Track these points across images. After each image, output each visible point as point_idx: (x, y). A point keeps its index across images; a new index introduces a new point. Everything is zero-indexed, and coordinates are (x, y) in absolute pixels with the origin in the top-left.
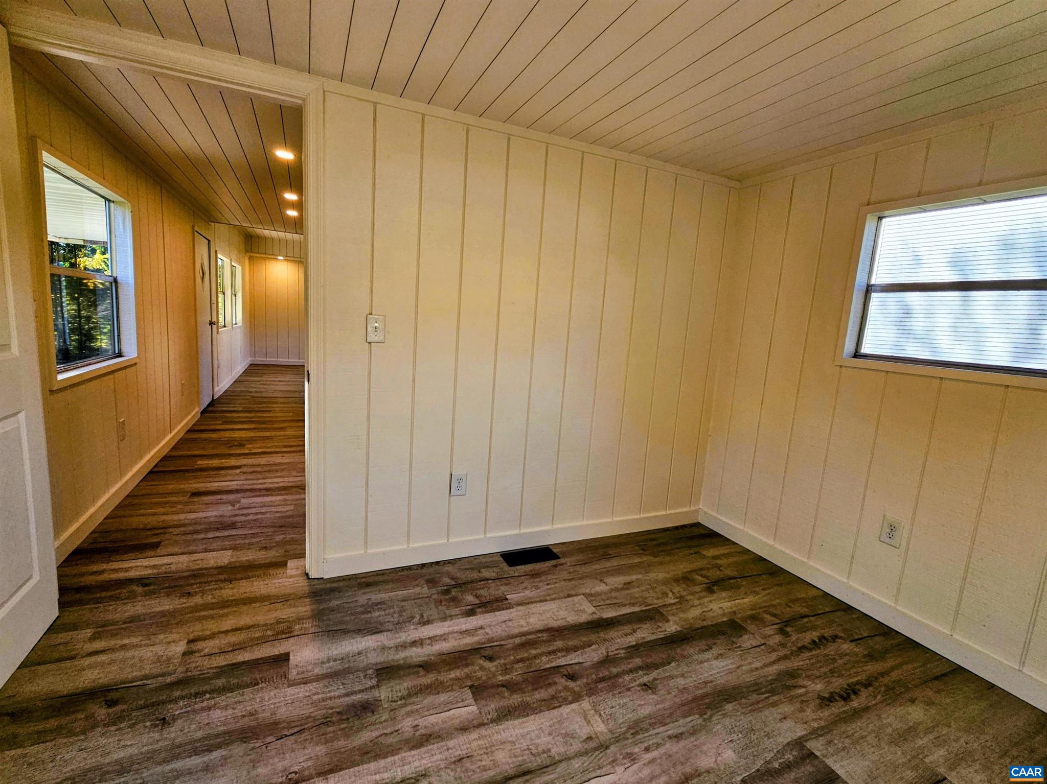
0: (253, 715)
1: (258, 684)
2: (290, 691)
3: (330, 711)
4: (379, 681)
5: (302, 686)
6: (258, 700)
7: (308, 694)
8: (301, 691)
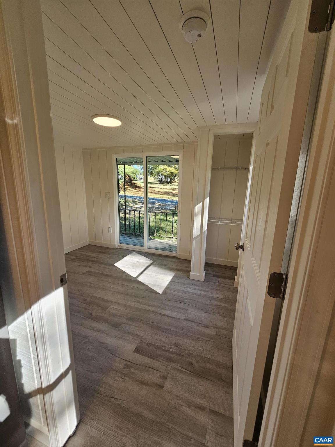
0: (155, 333)
1: (150, 344)
2: (143, 335)
3: (138, 323)
4: (121, 324)
5: (139, 335)
6: (152, 337)
7: (140, 331)
8: (141, 333)
